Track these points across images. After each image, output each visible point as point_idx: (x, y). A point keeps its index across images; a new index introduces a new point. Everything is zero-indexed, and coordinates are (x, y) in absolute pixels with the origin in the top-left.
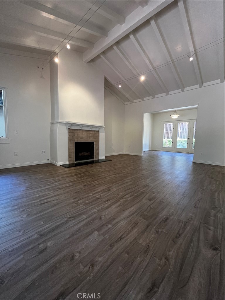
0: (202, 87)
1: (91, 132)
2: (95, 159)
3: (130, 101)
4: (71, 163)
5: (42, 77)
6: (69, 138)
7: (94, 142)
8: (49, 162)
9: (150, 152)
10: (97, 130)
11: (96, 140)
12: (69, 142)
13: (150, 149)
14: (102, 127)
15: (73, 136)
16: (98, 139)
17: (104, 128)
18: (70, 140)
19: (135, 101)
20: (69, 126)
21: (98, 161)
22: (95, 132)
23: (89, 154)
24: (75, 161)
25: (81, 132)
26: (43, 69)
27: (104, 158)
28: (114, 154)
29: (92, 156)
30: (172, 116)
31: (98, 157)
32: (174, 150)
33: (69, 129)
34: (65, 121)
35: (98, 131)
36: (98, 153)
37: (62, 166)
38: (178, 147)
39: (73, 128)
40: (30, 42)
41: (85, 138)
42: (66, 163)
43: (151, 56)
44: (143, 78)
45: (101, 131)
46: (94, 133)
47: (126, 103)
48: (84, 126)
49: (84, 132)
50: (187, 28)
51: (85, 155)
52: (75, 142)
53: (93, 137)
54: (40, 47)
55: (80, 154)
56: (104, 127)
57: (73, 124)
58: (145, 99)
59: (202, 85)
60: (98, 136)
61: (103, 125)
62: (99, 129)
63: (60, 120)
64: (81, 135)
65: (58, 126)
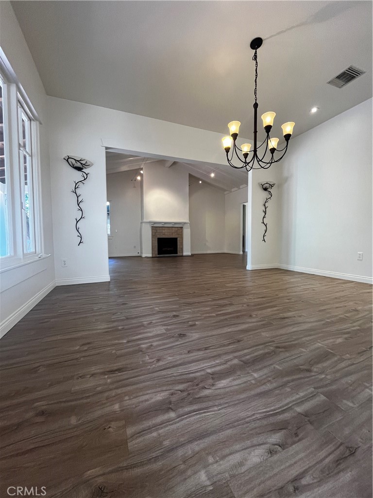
1: (174, 229)
2: (179, 254)
4: (154, 256)
5: (135, 187)
6: (152, 234)
7: (177, 238)
8: (139, 255)
10: (181, 226)
11: (180, 235)
12: (152, 238)
14: (186, 223)
15: (156, 233)
16: (182, 235)
17: (189, 224)
18: (153, 236)
19: (232, 190)
20: (152, 225)
21: (182, 256)
22: (179, 228)
23: (172, 249)
24: (158, 254)
25: (163, 229)
26: (134, 184)
27: (190, 254)
29: (175, 251)
31: (183, 253)
33: (152, 227)
34: (148, 220)
35: (182, 227)
36: (182, 249)
37: (146, 257)
39: (155, 225)
40: (124, 168)
41: (167, 235)
42: (150, 255)
44: (213, 175)
45: (185, 227)
46: (177, 229)
47: (225, 193)
48: (166, 223)
49: (167, 229)
52: (158, 238)
53: (176, 233)
55: (164, 249)
56: (190, 222)
57: (155, 223)
60: (182, 232)
61: (187, 221)
62: (183, 225)
63: (145, 220)
64: (164, 231)
65: (143, 224)
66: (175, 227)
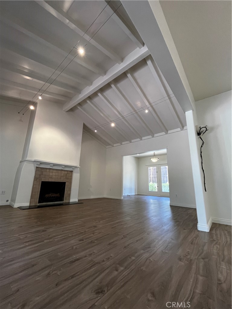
0: (167, 134)
1: (63, 172)
2: (65, 201)
3: (110, 145)
4: (33, 204)
5: (21, 120)
6: (35, 176)
7: (65, 183)
8: (8, 203)
9: (136, 196)
10: (71, 169)
11: (68, 180)
12: (34, 181)
13: (136, 194)
14: (76, 167)
15: (40, 175)
16: (71, 179)
17: (79, 169)
18: (36, 179)
19: (115, 145)
20: (37, 165)
21: (68, 204)
22: (68, 172)
23: (58, 195)
24: (39, 203)
25: (51, 171)
26: (23, 114)
27: (76, 200)
28: (92, 197)
29: (61, 198)
30: (151, 159)
31: (69, 199)
32: (160, 194)
33: (37, 167)
34: (33, 159)
35: (72, 171)
36: (69, 195)
37: (20, 208)
38: (163, 191)
39: (42, 166)
41: (54, 178)
42: (27, 204)
43: (119, 109)
45: (75, 171)
46: (66, 172)
47: (107, 147)
48: (55, 165)
49: (55, 171)
50: (139, 90)
51: (53, 197)
52: (42, 182)
53: (65, 177)
54: (21, 98)
55: (47, 196)
56: (80, 167)
57: (41, 163)
58: (123, 143)
59: (168, 132)
60: (71, 176)
61: (78, 166)
62: (73, 169)
63: (28, 158)
64: (51, 174)
65: (25, 164)
66: (65, 171)
